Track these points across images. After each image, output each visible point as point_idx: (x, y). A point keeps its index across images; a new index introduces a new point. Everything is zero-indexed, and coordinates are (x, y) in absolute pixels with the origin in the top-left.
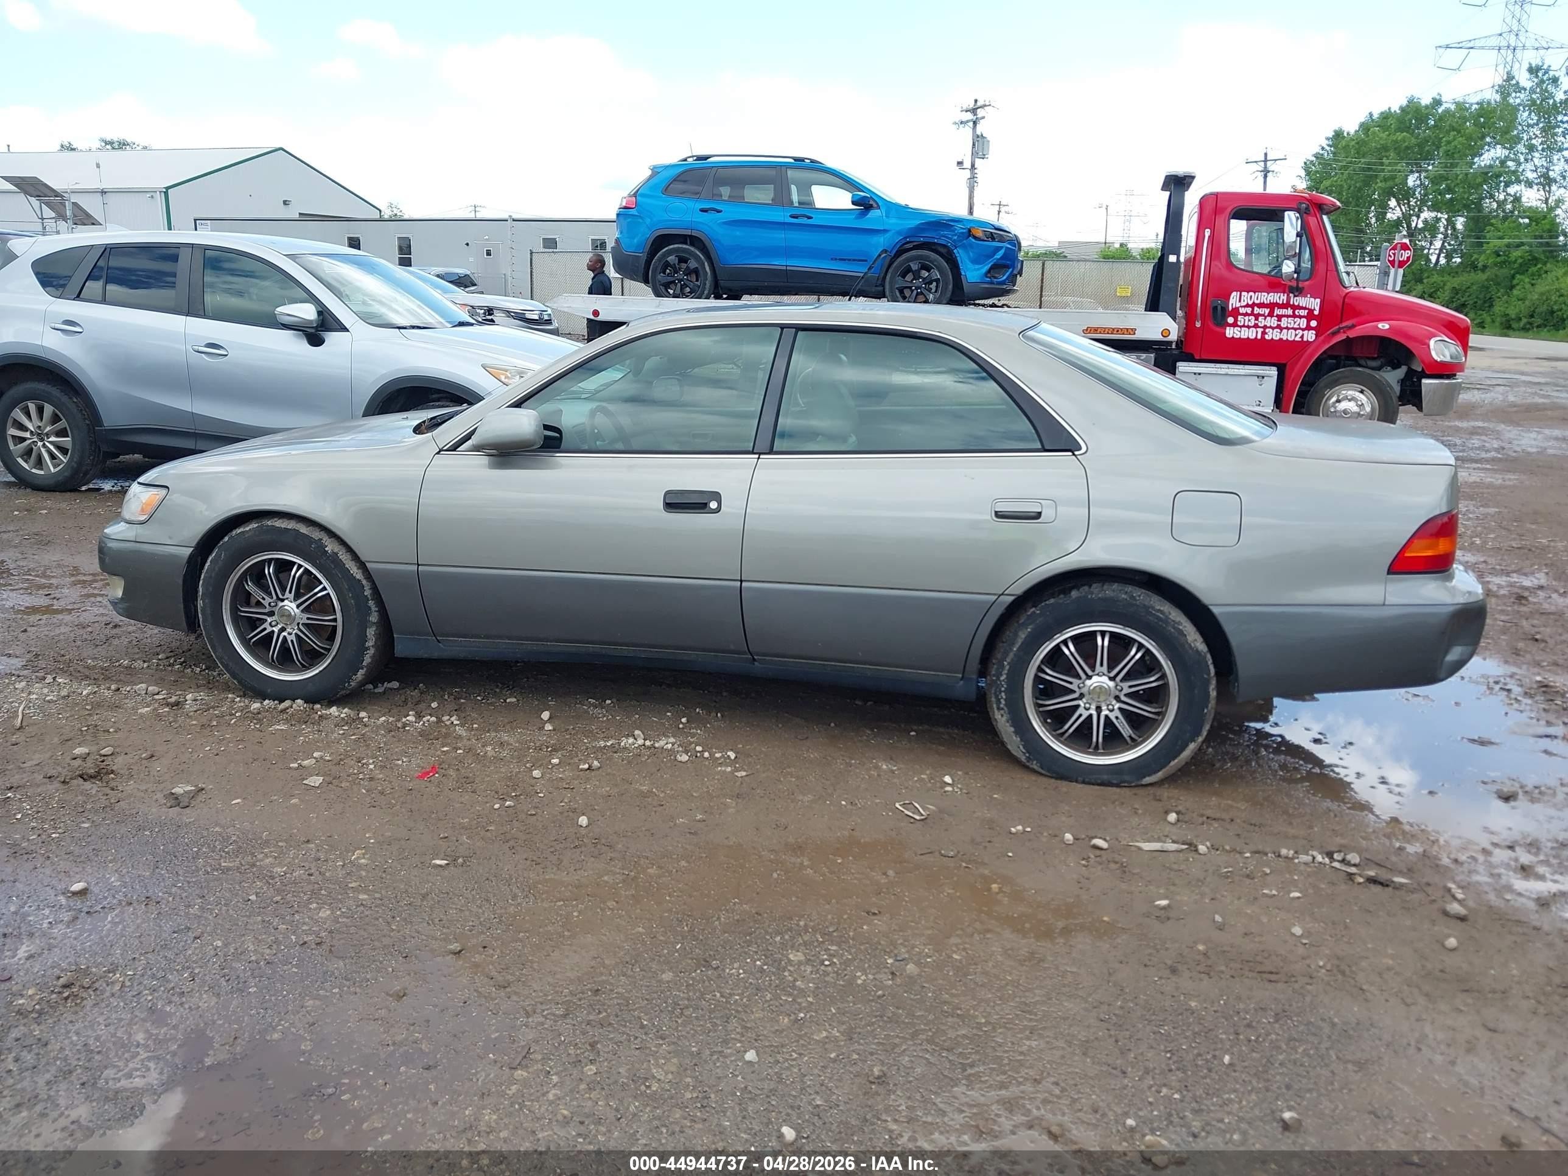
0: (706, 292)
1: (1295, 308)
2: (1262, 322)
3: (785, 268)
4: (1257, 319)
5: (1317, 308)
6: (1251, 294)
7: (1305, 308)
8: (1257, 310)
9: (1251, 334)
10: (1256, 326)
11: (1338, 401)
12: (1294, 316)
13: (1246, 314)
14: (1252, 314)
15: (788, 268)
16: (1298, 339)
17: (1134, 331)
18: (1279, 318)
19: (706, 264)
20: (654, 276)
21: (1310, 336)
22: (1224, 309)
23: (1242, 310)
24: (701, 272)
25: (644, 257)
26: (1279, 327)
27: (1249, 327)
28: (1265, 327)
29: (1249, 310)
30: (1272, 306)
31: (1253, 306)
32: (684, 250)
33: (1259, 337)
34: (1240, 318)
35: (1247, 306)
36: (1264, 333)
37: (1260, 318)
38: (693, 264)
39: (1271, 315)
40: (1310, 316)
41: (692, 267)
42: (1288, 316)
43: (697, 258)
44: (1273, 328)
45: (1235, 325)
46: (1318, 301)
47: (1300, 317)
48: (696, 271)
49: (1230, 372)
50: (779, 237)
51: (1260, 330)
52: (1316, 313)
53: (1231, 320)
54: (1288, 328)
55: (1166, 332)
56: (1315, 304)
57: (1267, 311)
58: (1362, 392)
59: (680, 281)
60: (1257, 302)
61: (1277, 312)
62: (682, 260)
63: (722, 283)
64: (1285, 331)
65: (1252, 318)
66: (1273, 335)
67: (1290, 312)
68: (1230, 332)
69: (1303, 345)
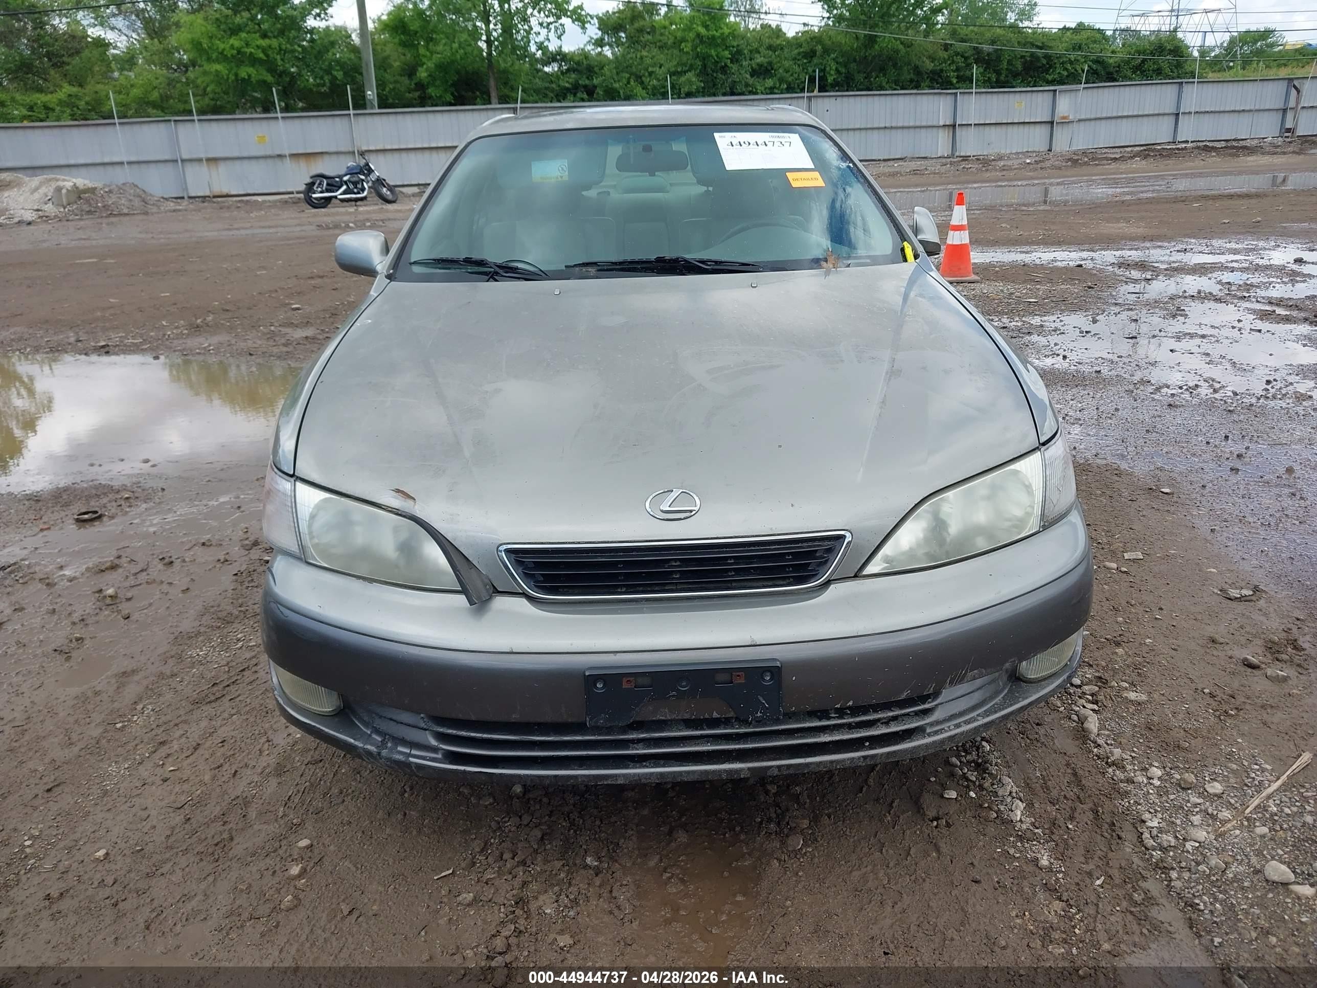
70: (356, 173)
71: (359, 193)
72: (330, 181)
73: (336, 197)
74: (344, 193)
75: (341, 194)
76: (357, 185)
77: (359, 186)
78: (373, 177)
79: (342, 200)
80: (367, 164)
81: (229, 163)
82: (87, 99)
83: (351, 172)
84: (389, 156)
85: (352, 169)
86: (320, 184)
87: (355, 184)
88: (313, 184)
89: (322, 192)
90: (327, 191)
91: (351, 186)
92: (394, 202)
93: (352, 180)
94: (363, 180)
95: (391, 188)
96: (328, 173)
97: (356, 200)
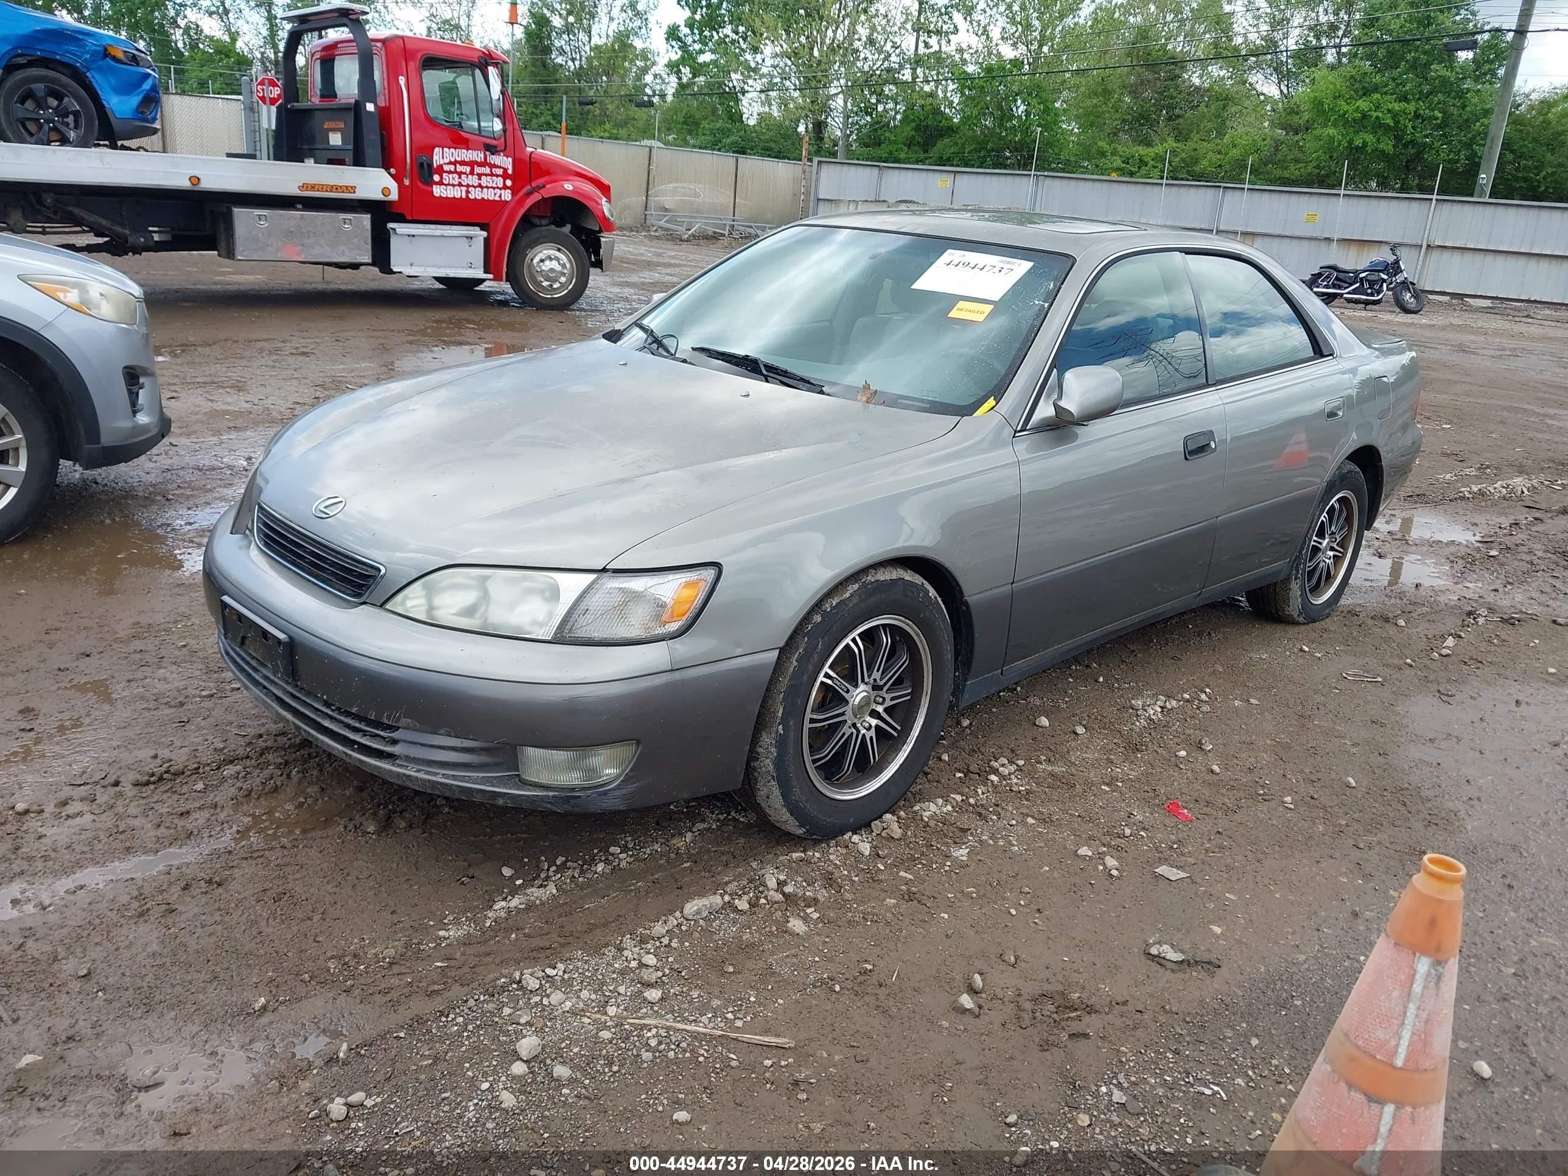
1: (493, 166)
2: (465, 180)
4: (460, 177)
5: (510, 168)
6: (452, 150)
7: (500, 167)
8: (459, 168)
9: (456, 193)
10: (460, 185)
11: (542, 261)
12: (492, 175)
13: (450, 172)
14: (455, 172)
16: (497, 198)
17: (353, 189)
18: (480, 176)
21: (507, 195)
22: (430, 165)
23: (446, 168)
26: (480, 186)
27: (453, 185)
28: (468, 186)
29: (452, 168)
30: (472, 164)
31: (455, 163)
33: (464, 196)
34: (445, 175)
35: (450, 163)
36: (468, 192)
37: (463, 176)
39: (472, 173)
40: (505, 176)
42: (486, 175)
44: (475, 187)
45: (441, 183)
46: (510, 159)
47: (497, 176)
49: (445, 233)
51: (464, 189)
52: (510, 172)
53: (436, 178)
54: (487, 187)
55: (386, 191)
56: (506, 162)
57: (468, 169)
58: (559, 250)
60: (459, 159)
61: (477, 170)
64: (485, 190)
65: (456, 176)
66: (476, 194)
67: (487, 170)
68: (437, 191)
69: (503, 204)
70: (1379, 271)
71: (1372, 295)
72: (1341, 275)
73: (1341, 295)
74: (1354, 292)
75: (1349, 293)
76: (1374, 286)
77: (1376, 287)
78: (1399, 278)
79: (1349, 301)
80: (1397, 262)
81: (1267, 240)
82: (1184, 155)
83: (1373, 269)
84: (1468, 256)
85: (1377, 265)
86: (1327, 277)
87: (1372, 284)
88: (1320, 275)
89: (1326, 287)
90: (1334, 286)
91: (1366, 286)
92: (1415, 312)
93: (1369, 278)
94: (1384, 281)
95: (1418, 294)
96: (1342, 265)
97: (1367, 303)
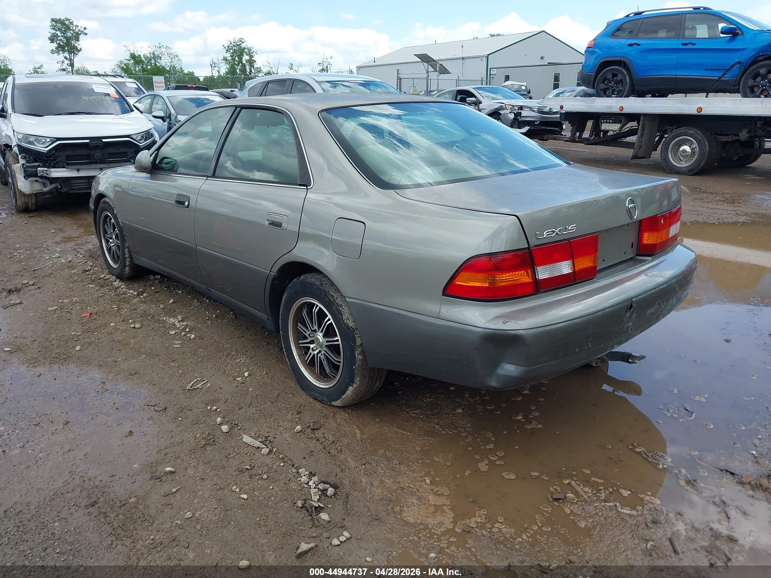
0: (625, 93)
3: (674, 77)
15: (677, 76)
19: (627, 77)
20: (598, 85)
24: (624, 82)
25: (593, 74)
32: (616, 70)
38: (620, 77)
41: (619, 79)
43: (622, 73)
48: (621, 81)
50: (673, 58)
59: (612, 87)
62: (615, 75)
63: (636, 88)
